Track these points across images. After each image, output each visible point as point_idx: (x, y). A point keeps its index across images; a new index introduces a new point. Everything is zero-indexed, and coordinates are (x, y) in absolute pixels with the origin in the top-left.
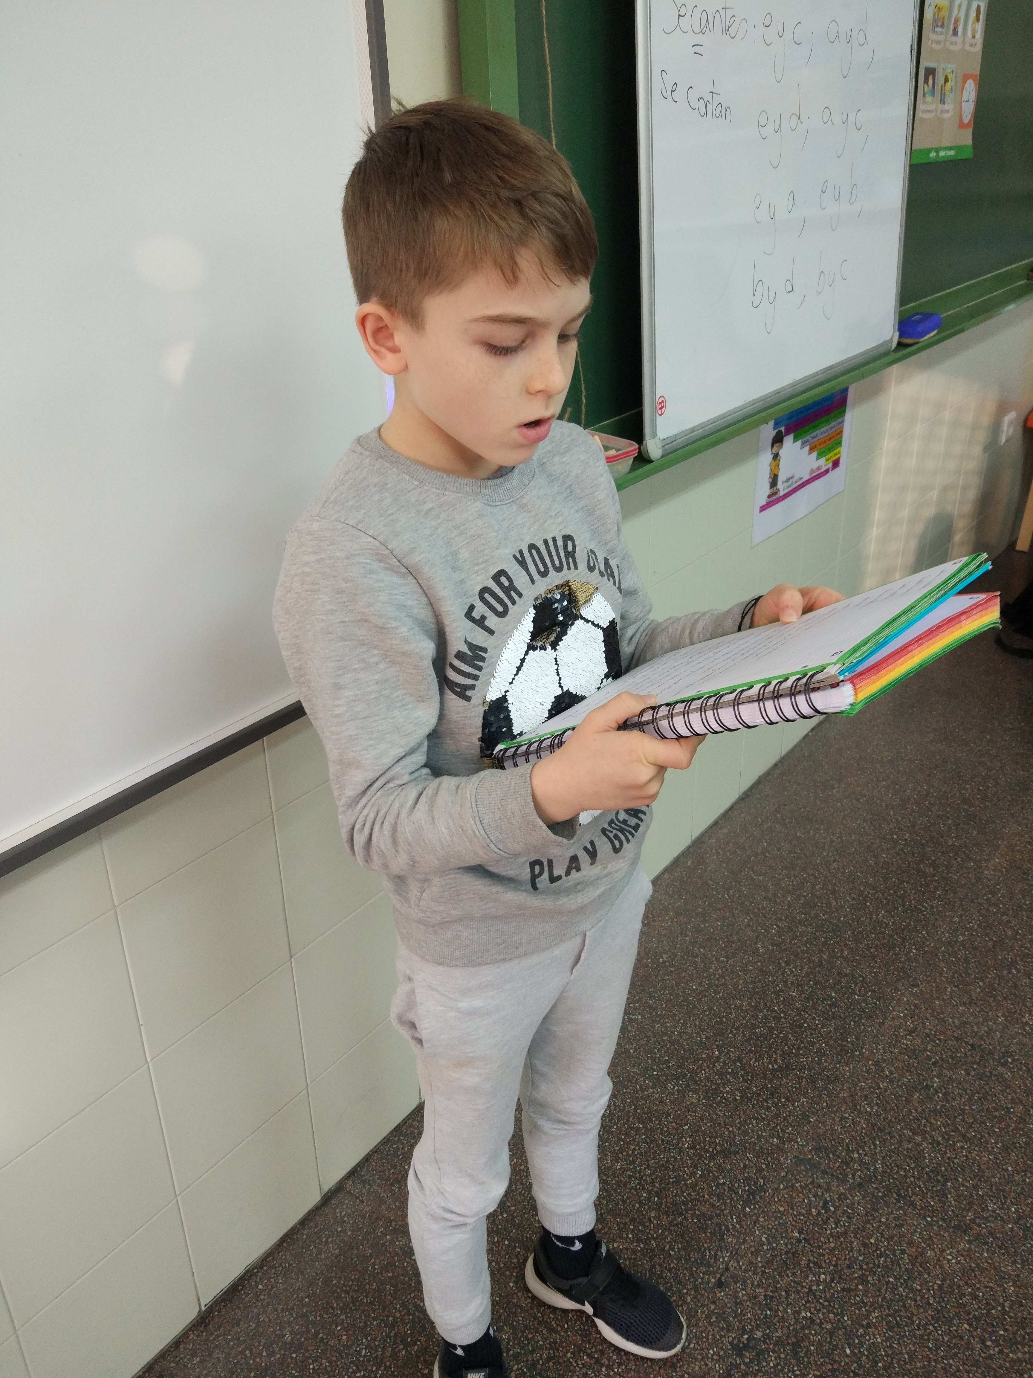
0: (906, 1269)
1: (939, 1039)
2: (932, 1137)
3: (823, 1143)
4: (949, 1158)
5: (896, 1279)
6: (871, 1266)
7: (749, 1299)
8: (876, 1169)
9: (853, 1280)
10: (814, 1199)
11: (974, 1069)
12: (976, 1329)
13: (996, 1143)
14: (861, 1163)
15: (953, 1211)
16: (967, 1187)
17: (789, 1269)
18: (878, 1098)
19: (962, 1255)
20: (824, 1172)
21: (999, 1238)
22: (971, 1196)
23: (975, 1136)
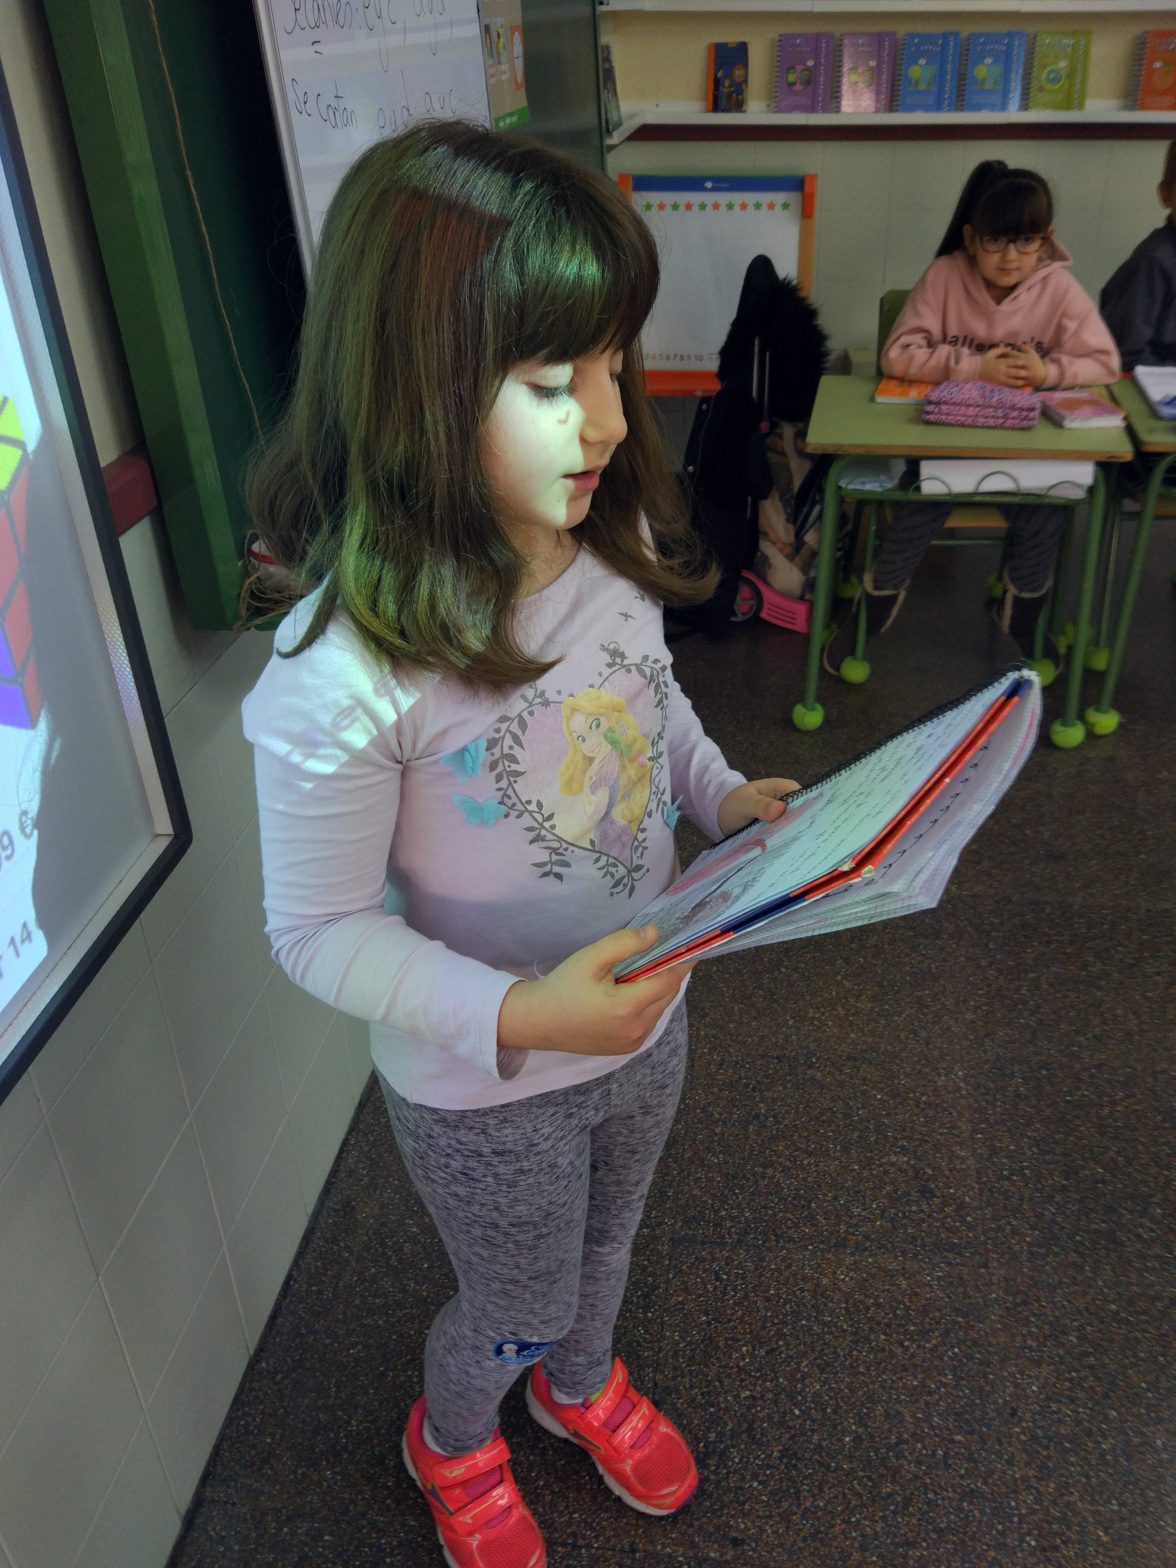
0: (812, 1306)
1: (748, 1063)
2: (780, 1164)
3: (691, 1213)
4: (803, 1179)
5: (807, 1320)
6: (781, 1317)
8: (747, 1219)
9: (770, 1339)
10: (704, 1275)
11: (789, 1081)
12: (891, 1335)
13: (835, 1146)
14: (732, 1218)
15: (826, 1230)
16: (829, 1201)
17: (711, 1356)
18: (719, 1144)
19: (852, 1270)
20: (703, 1243)
21: (873, 1239)
22: (836, 1209)
23: (815, 1148)
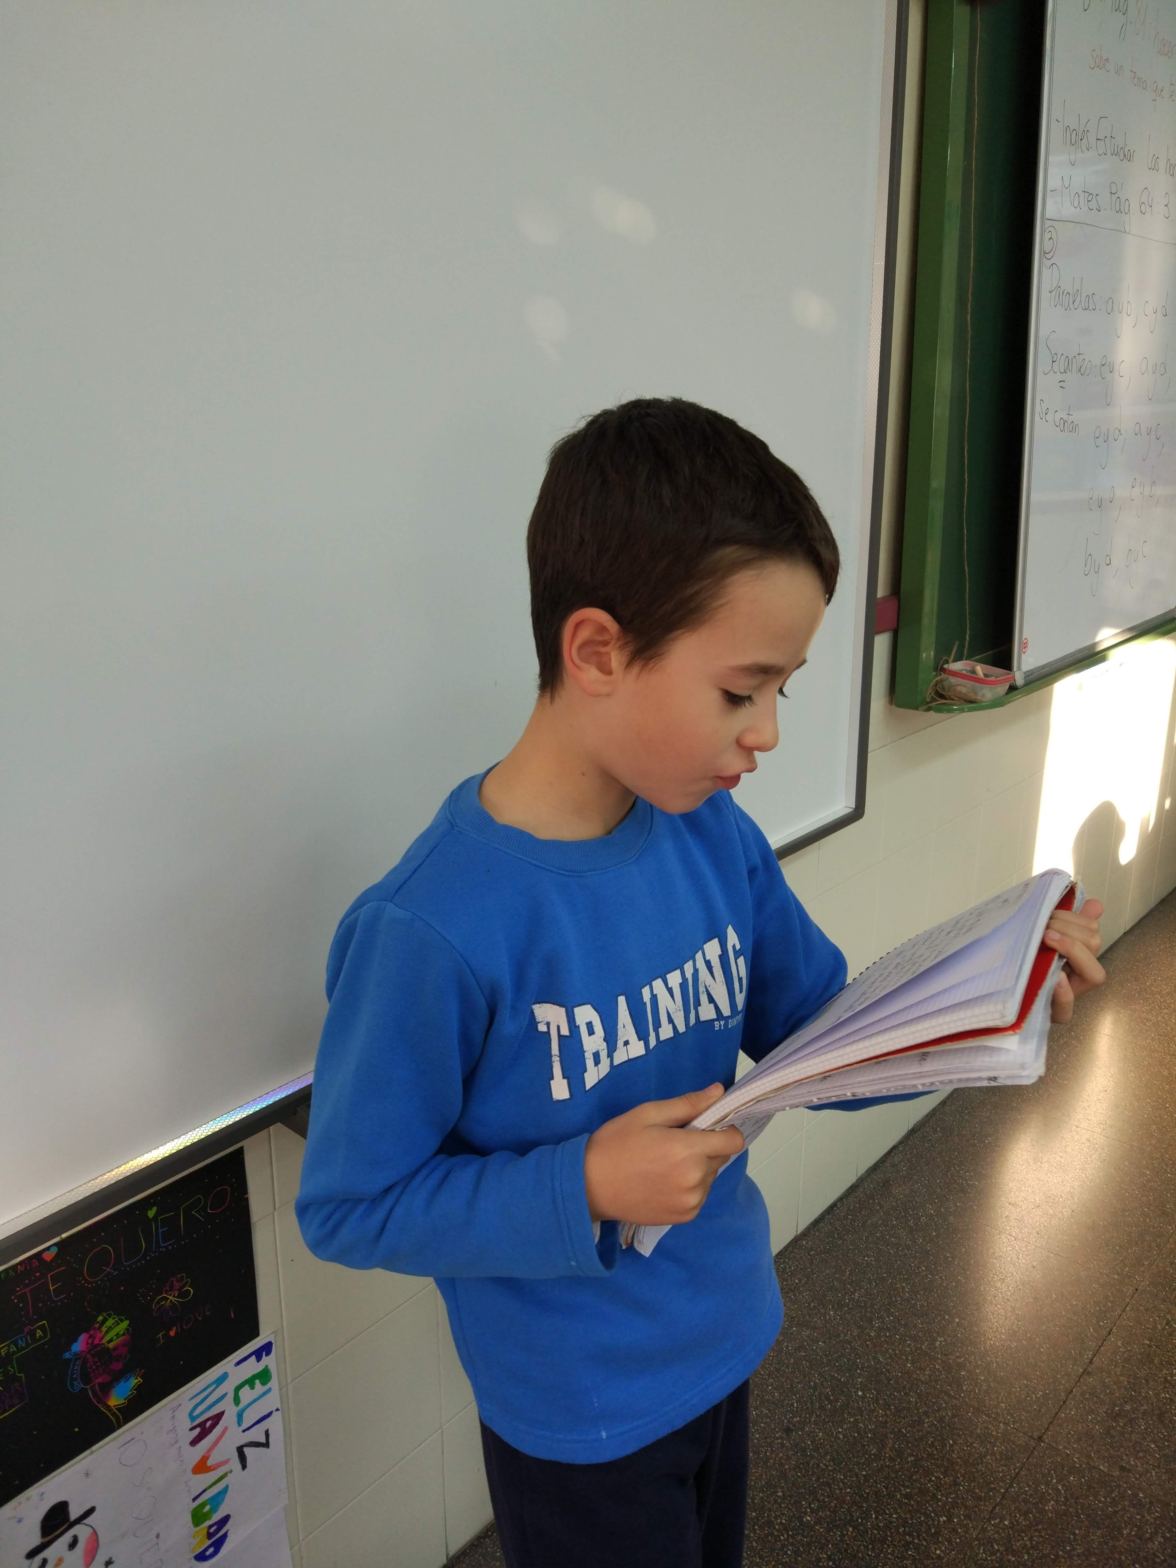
7: (1115, 1384)
